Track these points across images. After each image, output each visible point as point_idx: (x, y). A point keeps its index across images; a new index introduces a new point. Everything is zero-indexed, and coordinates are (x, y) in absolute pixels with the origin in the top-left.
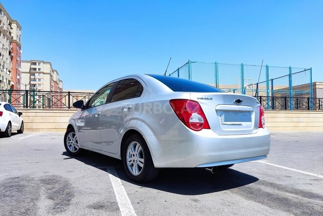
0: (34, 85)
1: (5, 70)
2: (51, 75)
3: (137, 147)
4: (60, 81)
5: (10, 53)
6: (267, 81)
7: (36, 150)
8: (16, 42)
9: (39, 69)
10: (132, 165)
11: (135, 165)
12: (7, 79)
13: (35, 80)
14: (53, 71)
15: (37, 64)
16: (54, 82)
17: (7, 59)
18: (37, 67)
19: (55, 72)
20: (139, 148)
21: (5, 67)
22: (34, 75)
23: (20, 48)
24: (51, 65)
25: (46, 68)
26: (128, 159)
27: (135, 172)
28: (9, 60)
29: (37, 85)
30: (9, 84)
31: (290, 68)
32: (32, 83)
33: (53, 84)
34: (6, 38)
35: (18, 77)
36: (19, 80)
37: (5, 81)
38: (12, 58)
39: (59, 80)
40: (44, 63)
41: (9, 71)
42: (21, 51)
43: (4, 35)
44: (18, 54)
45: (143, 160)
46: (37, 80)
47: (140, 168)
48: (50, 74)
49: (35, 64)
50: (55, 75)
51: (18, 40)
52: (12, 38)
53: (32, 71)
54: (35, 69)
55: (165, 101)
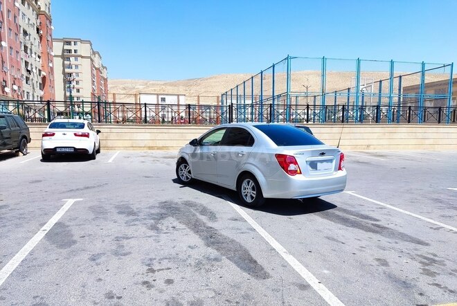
0: (70, 74)
1: (33, 55)
2: (91, 60)
3: (250, 183)
4: (104, 67)
5: (38, 30)
6: (392, 78)
7: (146, 177)
8: (44, 14)
9: (75, 51)
10: (246, 195)
11: (249, 195)
12: (36, 68)
13: (70, 67)
14: (94, 53)
15: (73, 43)
16: (96, 69)
17: (35, 39)
18: (72, 47)
19: (97, 55)
20: (252, 183)
21: (33, 52)
22: (68, 59)
23: (50, 22)
24: (91, 45)
25: (83, 49)
26: (243, 191)
27: (249, 200)
28: (38, 40)
29: (74, 74)
30: (40, 75)
31: (423, 64)
32: (67, 70)
33: (95, 72)
34: (31, 8)
35: (51, 65)
36: (52, 69)
37: (34, 70)
38: (41, 38)
39: (102, 66)
40: (82, 41)
41: (39, 57)
42: (52, 27)
43: (28, 4)
44: (49, 32)
45: (255, 192)
46: (74, 67)
47: (252, 197)
48: (90, 58)
49: (69, 43)
50: (96, 59)
51: (47, 12)
52: (40, 8)
53: (66, 55)
54: (70, 51)
55: (272, 154)
